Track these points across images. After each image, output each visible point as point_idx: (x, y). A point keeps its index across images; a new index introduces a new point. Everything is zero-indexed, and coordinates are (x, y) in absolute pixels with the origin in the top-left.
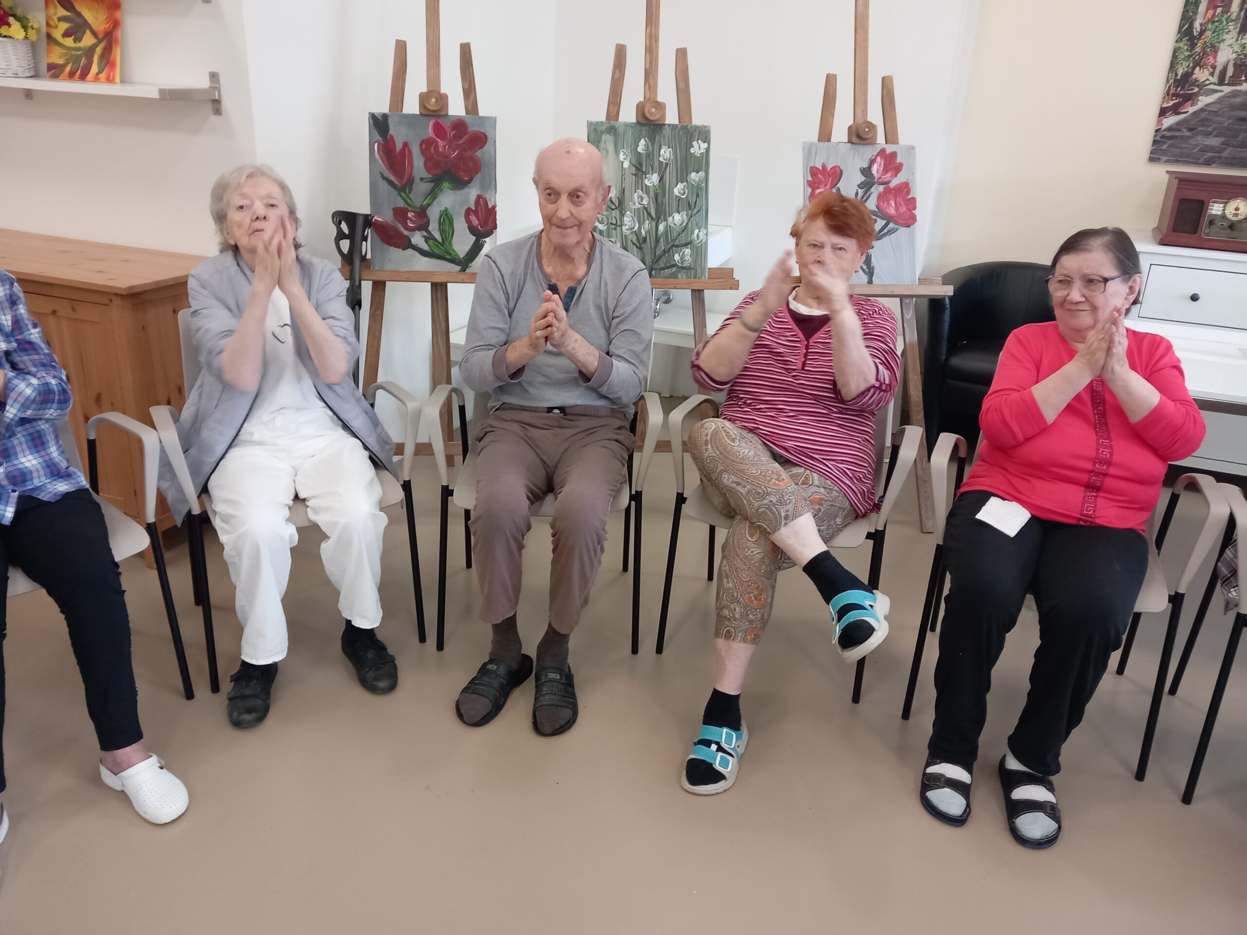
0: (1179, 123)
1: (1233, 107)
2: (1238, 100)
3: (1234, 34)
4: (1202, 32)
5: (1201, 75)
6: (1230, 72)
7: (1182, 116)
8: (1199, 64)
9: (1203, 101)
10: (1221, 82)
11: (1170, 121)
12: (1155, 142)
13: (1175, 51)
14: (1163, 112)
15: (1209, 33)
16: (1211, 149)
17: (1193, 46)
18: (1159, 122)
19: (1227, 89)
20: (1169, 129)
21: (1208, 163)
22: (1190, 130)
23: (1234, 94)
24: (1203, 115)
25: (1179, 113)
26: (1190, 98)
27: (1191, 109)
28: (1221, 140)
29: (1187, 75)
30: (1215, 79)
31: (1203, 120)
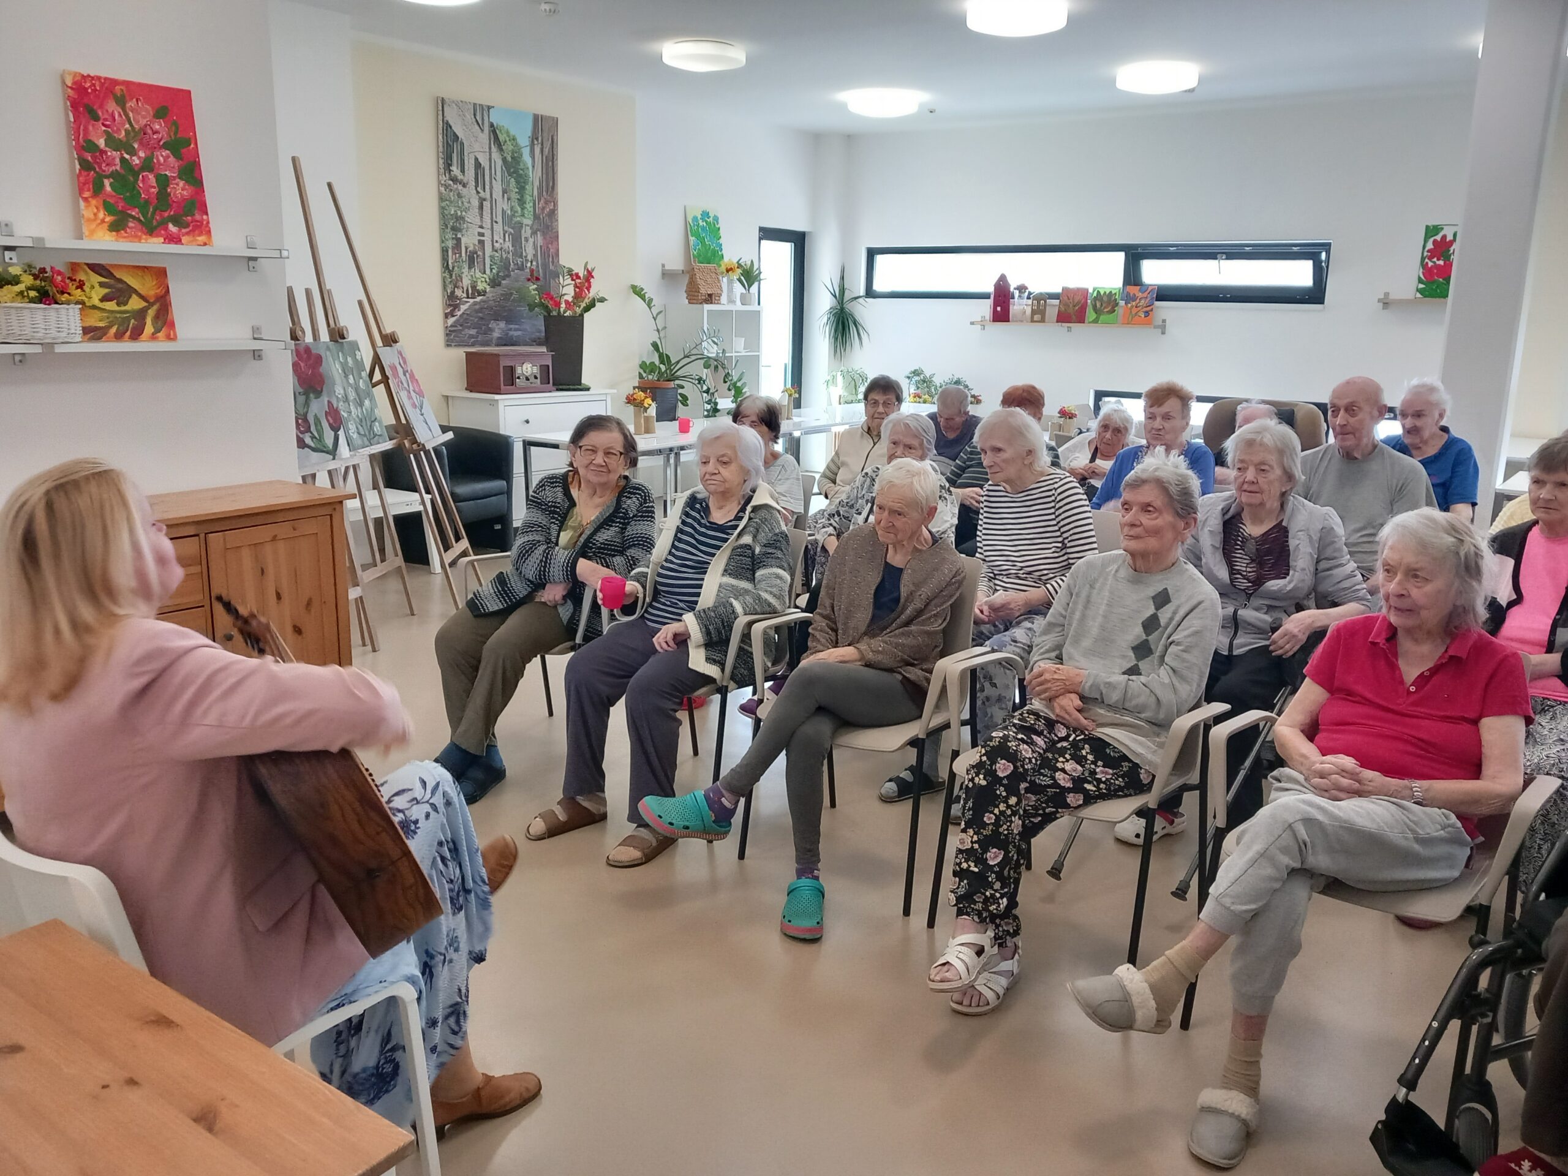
0: (455, 322)
1: (477, 311)
2: (477, 307)
3: (466, 270)
4: (453, 268)
5: (458, 293)
6: (470, 292)
7: (454, 319)
8: (456, 286)
9: (463, 308)
10: (468, 297)
11: (451, 321)
12: (447, 335)
13: (444, 280)
14: (446, 316)
15: (456, 268)
16: (471, 336)
17: (451, 276)
18: (445, 322)
19: (471, 301)
20: (451, 326)
21: (473, 345)
22: (461, 325)
23: (475, 304)
24: (465, 316)
25: (454, 316)
26: (456, 307)
27: (459, 313)
28: (476, 330)
29: (453, 292)
30: (465, 295)
31: (467, 319)
